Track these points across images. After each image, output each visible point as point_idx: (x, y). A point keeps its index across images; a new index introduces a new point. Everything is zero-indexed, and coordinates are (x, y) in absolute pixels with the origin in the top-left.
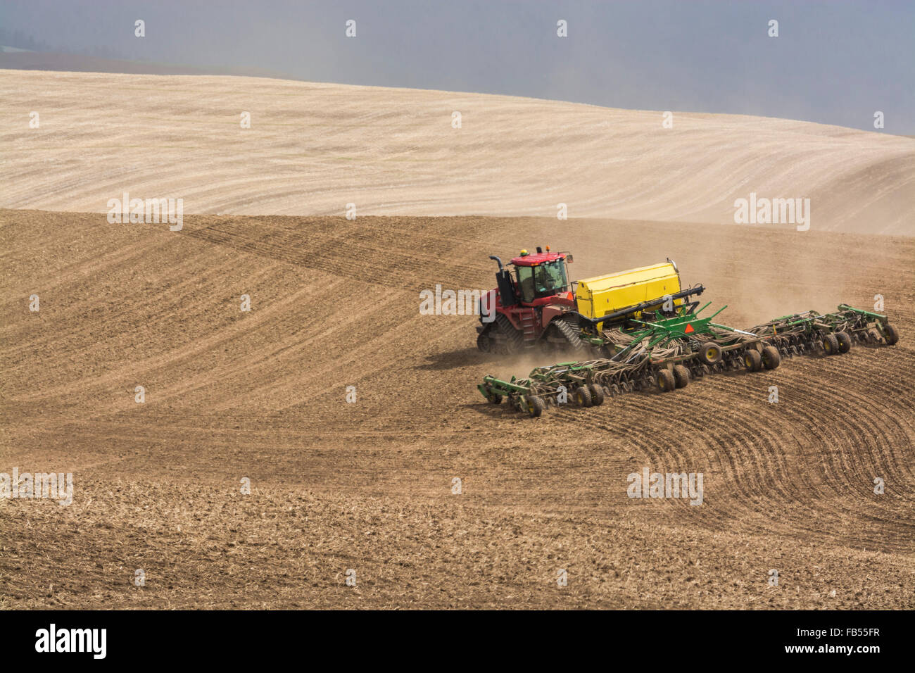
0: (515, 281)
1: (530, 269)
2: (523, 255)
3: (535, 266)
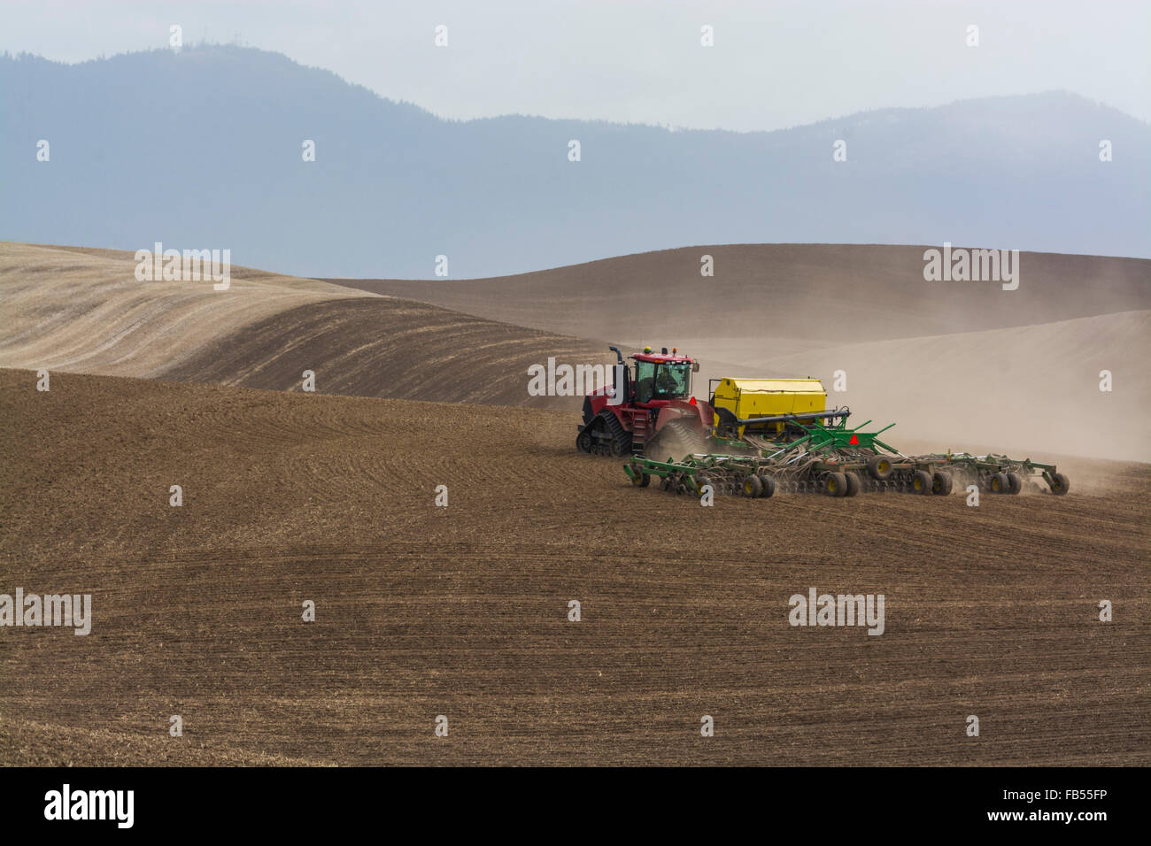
0: (633, 379)
1: (654, 365)
2: (647, 352)
3: (659, 364)
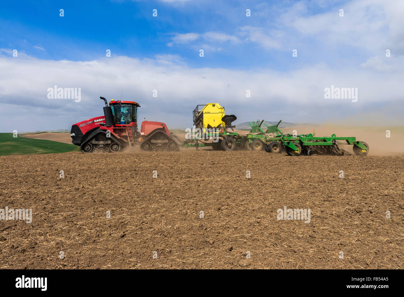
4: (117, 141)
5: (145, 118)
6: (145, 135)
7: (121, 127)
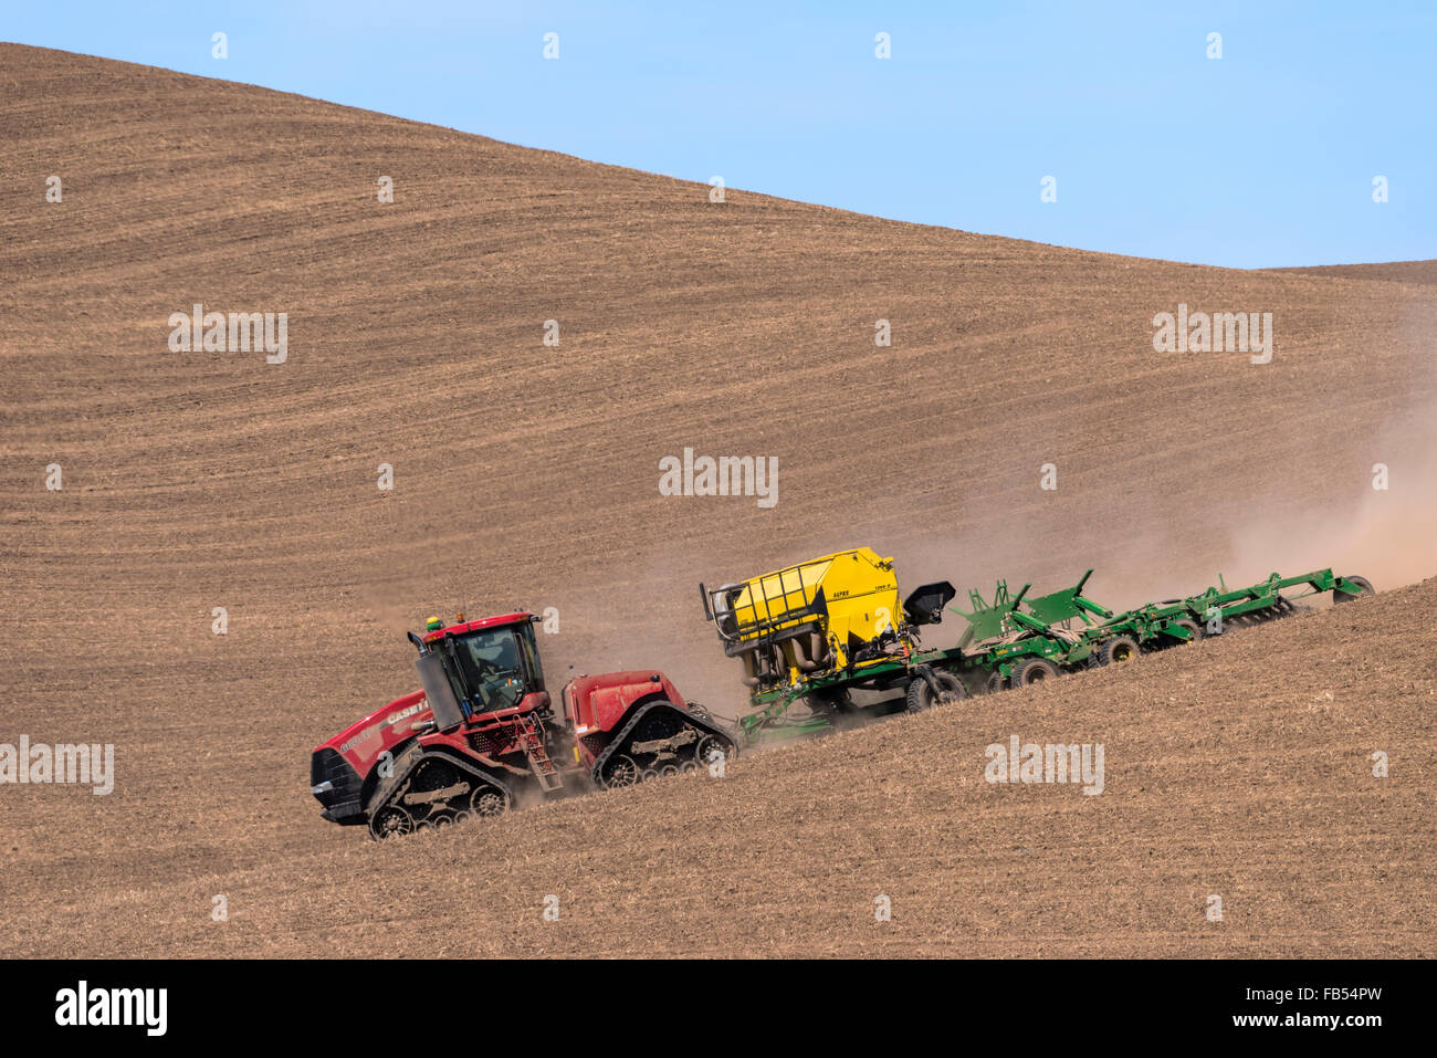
4: (492, 780)
5: (571, 667)
6: (605, 730)
7: (494, 721)
